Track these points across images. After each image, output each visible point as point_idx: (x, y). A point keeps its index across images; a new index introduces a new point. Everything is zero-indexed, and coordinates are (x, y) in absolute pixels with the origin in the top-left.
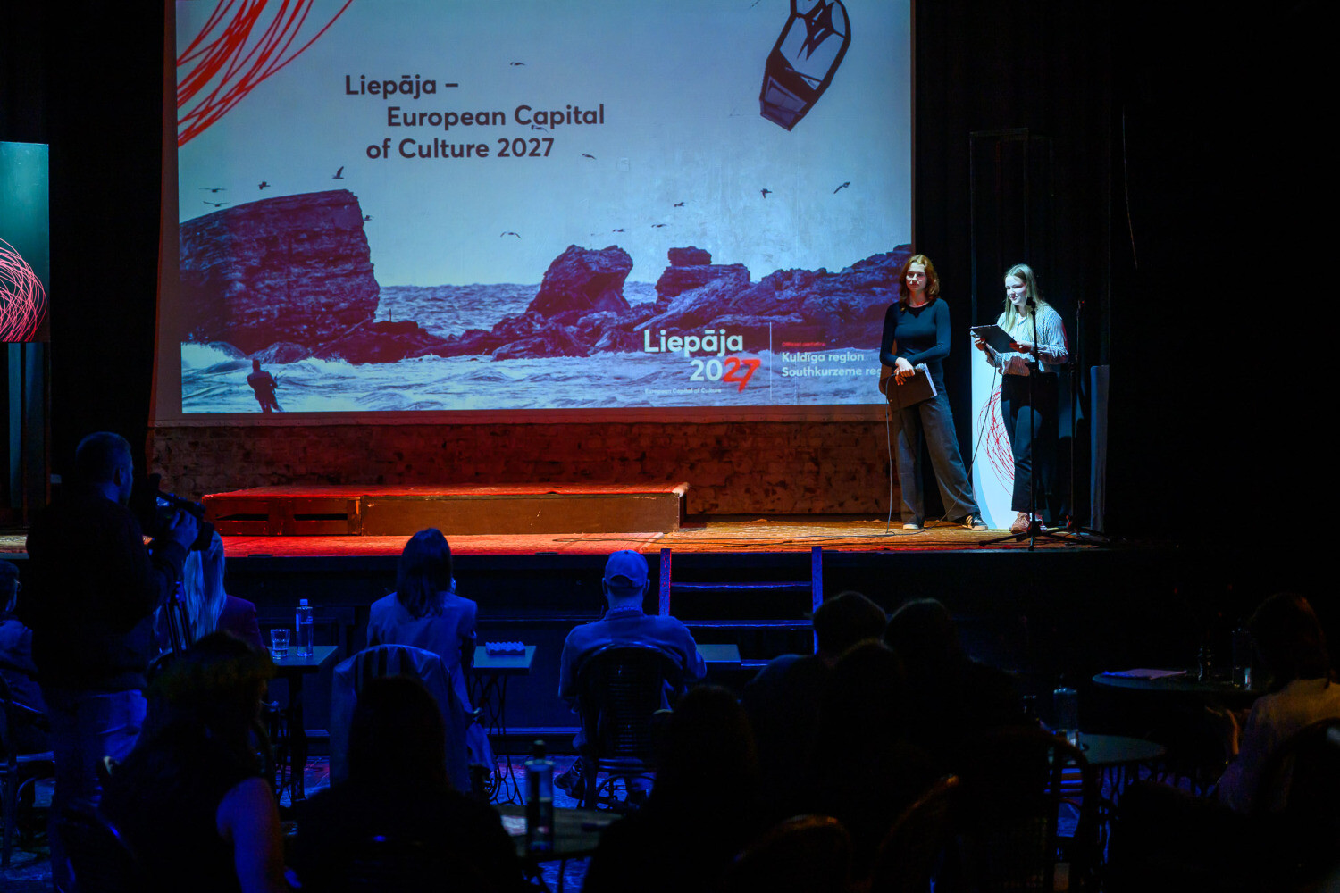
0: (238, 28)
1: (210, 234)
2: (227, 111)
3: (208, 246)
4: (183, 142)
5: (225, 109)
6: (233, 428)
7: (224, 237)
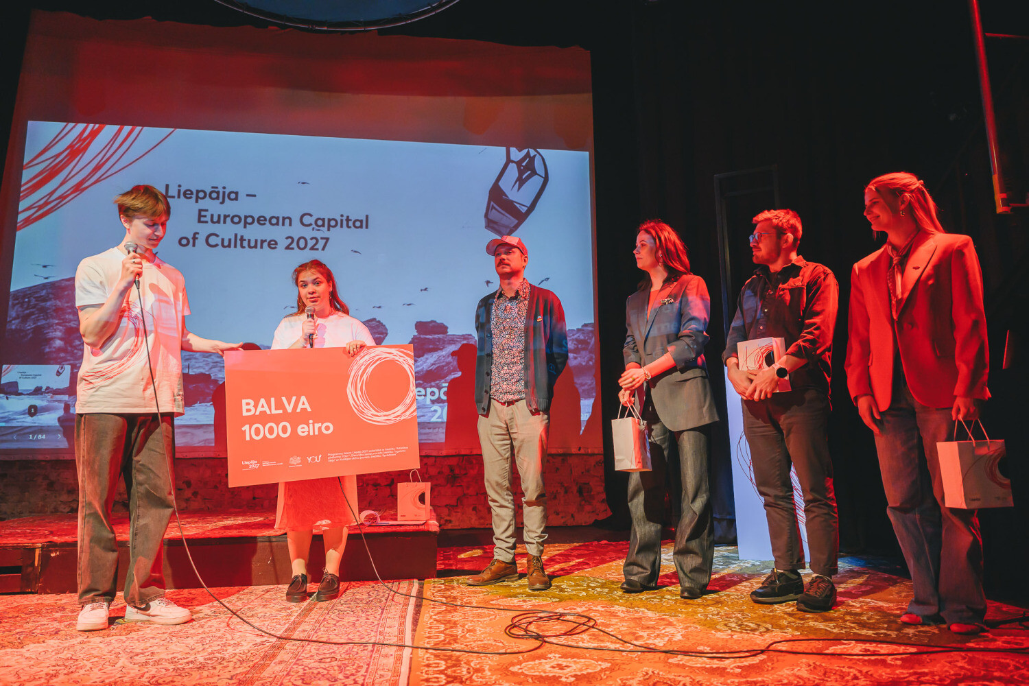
0: (78, 145)
1: (36, 301)
2: (62, 206)
3: (34, 310)
4: (20, 228)
5: (61, 204)
6: (40, 461)
7: (49, 303)
